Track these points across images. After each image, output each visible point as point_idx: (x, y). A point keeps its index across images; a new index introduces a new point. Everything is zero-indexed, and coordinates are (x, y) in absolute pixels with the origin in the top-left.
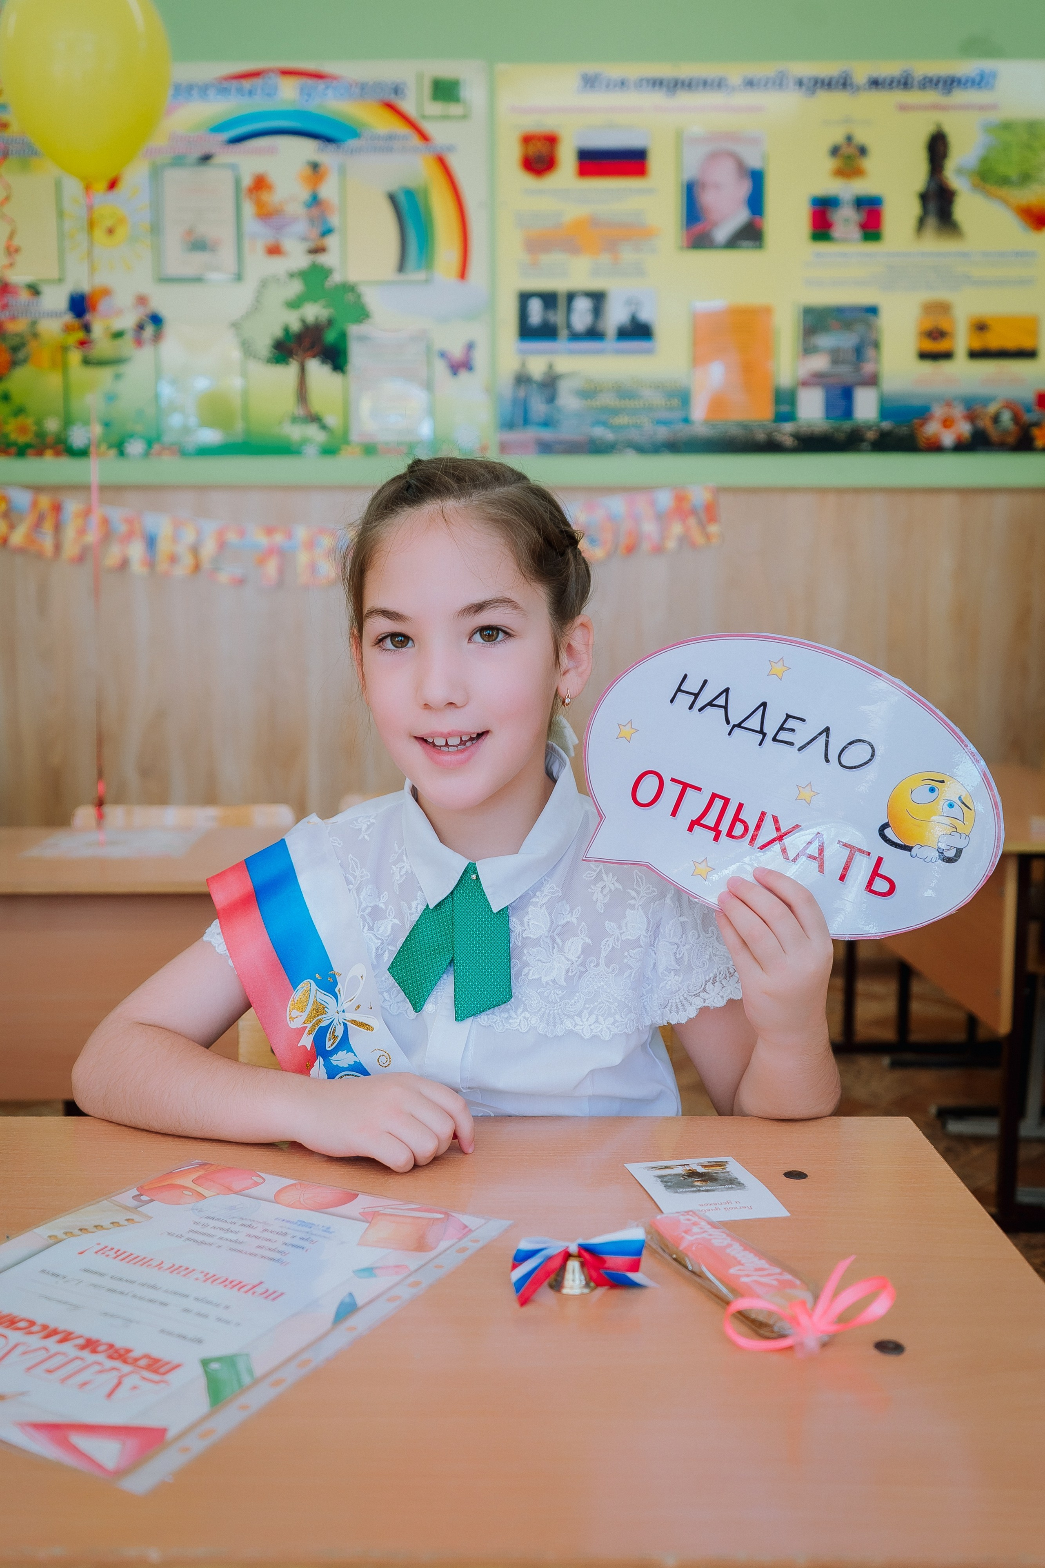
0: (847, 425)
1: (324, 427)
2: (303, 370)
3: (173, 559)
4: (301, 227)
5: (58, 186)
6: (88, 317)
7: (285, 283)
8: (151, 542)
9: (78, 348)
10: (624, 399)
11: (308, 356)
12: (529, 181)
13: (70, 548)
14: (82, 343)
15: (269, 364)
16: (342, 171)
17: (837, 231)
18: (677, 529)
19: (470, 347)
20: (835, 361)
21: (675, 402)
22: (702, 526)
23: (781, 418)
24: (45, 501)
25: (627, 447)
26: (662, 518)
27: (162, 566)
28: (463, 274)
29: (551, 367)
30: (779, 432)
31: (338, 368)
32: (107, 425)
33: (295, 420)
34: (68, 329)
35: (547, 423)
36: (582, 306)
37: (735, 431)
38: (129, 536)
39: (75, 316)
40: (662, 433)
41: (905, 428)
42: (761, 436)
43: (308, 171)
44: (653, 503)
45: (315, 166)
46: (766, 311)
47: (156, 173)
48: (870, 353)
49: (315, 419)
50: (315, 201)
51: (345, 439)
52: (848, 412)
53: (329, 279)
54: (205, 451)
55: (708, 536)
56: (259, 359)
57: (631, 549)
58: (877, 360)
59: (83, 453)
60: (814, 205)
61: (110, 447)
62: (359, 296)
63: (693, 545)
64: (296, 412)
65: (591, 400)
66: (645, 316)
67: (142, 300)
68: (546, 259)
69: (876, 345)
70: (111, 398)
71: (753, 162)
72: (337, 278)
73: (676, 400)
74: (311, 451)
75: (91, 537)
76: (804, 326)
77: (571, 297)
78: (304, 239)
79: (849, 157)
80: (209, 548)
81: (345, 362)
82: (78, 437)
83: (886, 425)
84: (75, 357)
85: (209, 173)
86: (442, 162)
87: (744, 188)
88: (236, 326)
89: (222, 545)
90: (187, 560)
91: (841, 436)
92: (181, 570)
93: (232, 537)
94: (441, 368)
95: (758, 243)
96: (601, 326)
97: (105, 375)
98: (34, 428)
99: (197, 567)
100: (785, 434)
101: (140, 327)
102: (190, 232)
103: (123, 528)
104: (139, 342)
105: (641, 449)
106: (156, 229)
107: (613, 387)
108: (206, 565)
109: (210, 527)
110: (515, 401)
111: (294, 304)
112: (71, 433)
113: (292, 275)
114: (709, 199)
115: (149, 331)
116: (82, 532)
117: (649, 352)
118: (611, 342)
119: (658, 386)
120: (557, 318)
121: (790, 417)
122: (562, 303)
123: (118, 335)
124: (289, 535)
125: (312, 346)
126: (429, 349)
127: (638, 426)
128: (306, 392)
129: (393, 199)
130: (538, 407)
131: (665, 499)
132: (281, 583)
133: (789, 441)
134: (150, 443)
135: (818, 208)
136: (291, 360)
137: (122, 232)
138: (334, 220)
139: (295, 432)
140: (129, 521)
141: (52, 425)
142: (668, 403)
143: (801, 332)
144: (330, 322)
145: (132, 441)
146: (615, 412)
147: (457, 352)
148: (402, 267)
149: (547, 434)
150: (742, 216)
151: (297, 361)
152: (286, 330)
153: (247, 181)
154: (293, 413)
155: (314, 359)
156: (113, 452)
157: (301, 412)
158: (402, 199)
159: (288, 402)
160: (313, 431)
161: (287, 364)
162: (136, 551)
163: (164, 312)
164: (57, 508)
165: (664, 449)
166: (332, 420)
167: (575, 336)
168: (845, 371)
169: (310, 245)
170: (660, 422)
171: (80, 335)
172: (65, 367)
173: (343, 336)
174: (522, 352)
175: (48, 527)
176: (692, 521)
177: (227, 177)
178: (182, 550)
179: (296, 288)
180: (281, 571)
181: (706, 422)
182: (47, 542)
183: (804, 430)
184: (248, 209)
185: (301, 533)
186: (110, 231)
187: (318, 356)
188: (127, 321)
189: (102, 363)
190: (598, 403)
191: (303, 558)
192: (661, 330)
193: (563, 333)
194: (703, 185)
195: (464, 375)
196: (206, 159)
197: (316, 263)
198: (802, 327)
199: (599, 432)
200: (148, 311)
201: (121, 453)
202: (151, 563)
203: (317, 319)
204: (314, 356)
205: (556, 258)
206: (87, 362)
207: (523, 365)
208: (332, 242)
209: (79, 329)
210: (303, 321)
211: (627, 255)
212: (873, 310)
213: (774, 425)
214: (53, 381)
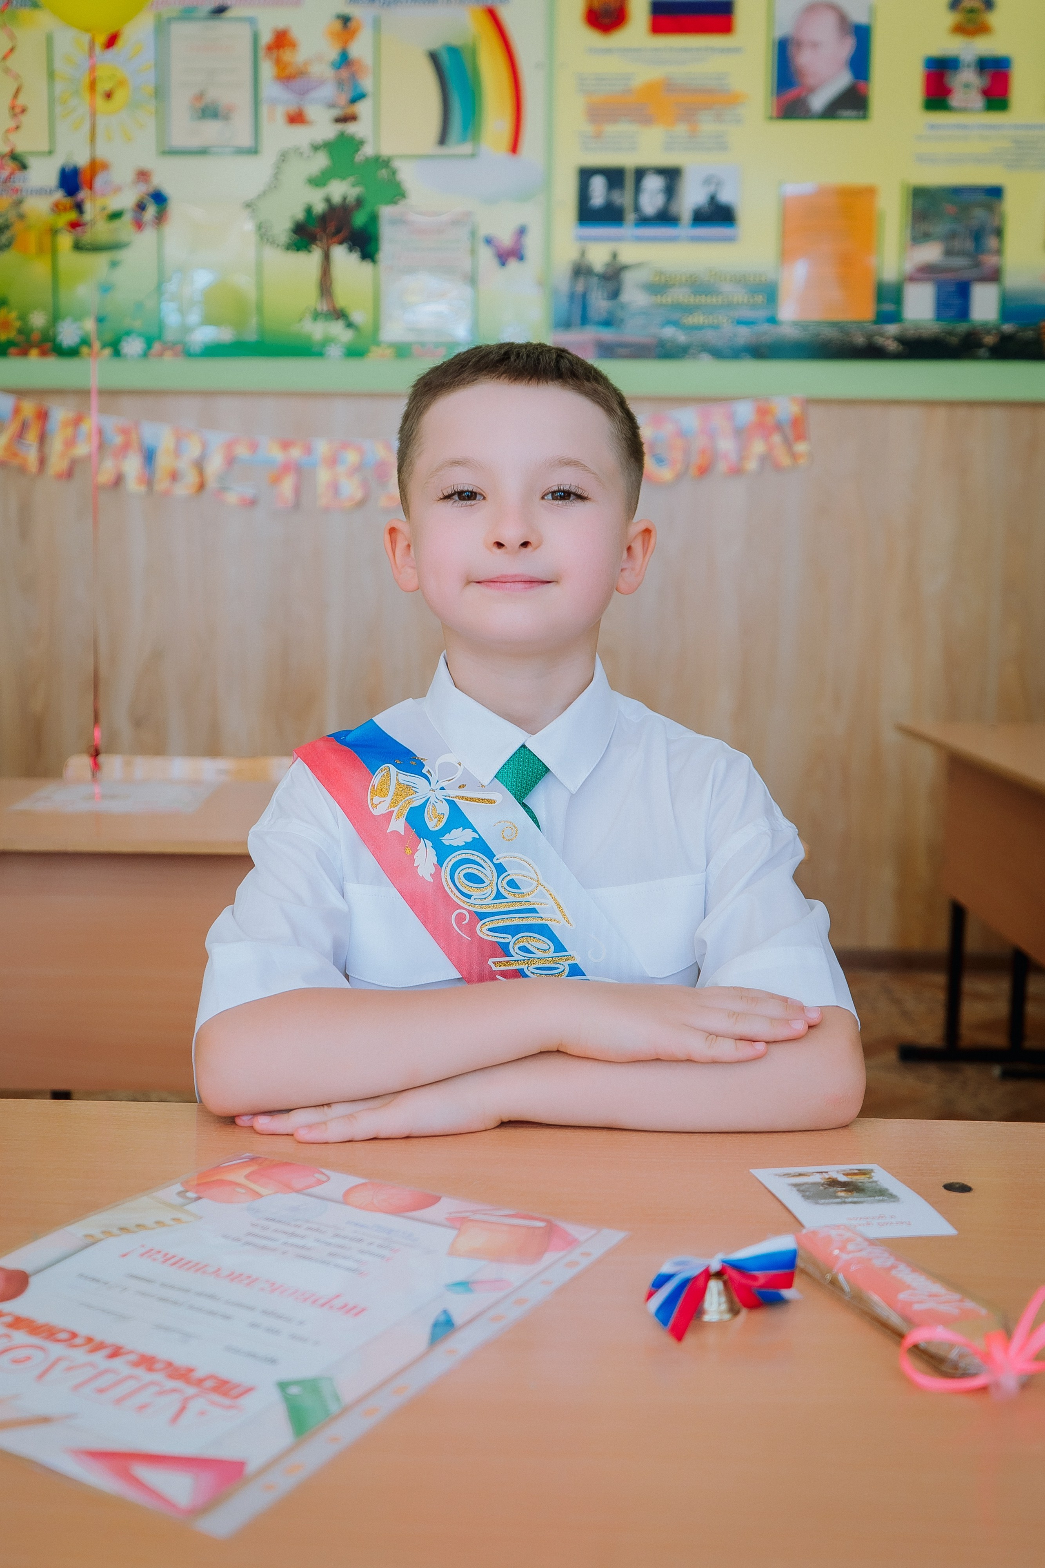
0: (962, 327)
1: (350, 325)
2: (327, 258)
3: (174, 476)
4: (328, 91)
5: (49, 40)
6: (83, 194)
7: (308, 157)
8: (149, 457)
9: (70, 232)
10: (700, 295)
11: (332, 243)
12: (594, 38)
13: (57, 463)
14: (74, 225)
15: (289, 252)
16: (377, 25)
17: (955, 100)
18: (758, 447)
19: (522, 232)
20: (949, 253)
21: (760, 299)
22: (788, 444)
23: (883, 318)
24: (29, 408)
25: (702, 351)
26: (742, 434)
27: (162, 483)
28: (514, 148)
29: (615, 256)
30: (882, 335)
31: (369, 257)
32: (100, 320)
33: (316, 316)
34: (57, 208)
35: (608, 322)
36: (653, 184)
37: (829, 333)
38: (125, 447)
39: (66, 194)
40: (744, 334)
41: (1032, 332)
42: (860, 340)
43: (338, 25)
44: (731, 417)
45: (345, 20)
46: (868, 193)
47: (161, 28)
48: (992, 242)
49: (339, 314)
50: (345, 61)
51: (374, 338)
52: (964, 313)
53: (359, 152)
54: (214, 351)
55: (794, 456)
56: (278, 245)
57: (704, 470)
58: (999, 252)
59: (72, 353)
60: (928, 67)
61: (104, 346)
62: (394, 173)
63: (777, 467)
64: (319, 308)
65: (662, 296)
66: (725, 197)
67: (143, 175)
68: (611, 129)
69: (999, 233)
70: (106, 288)
71: (858, 16)
72: (368, 150)
73: (761, 297)
74: (334, 351)
75: (82, 449)
76: (914, 209)
77: (640, 174)
78: (332, 106)
79: (972, 11)
80: (215, 464)
81: (377, 250)
82: (68, 335)
83: (1008, 328)
84: (65, 241)
85: (222, 28)
86: (492, 14)
87: (847, 47)
88: (249, 205)
89: (230, 460)
90: (191, 478)
91: (954, 340)
92: (183, 489)
93: (242, 451)
94: (486, 255)
95: (861, 113)
96: (674, 209)
97: (101, 260)
98: (18, 324)
99: (201, 486)
100: (888, 338)
101: (141, 207)
102: (200, 96)
103: (118, 440)
104: (139, 225)
105: (718, 354)
106: (160, 93)
107: (687, 281)
108: (212, 483)
109: (217, 440)
110: (572, 296)
111: (317, 182)
112: (60, 330)
113: (316, 148)
114: (805, 59)
115: (151, 211)
116: (70, 443)
117: (731, 239)
118: (685, 229)
119: (740, 280)
120: (624, 198)
121: (895, 317)
122: (629, 181)
123: (115, 216)
124: (308, 450)
125: (338, 231)
126: (473, 234)
127: (715, 327)
128: (331, 283)
129: (434, 57)
130: (599, 303)
131: (745, 412)
132: (297, 505)
133: (892, 346)
134: (149, 342)
135: (932, 70)
136: (314, 246)
137: (120, 96)
138: (367, 83)
139: (317, 330)
140: (125, 432)
141: (38, 320)
142: (751, 300)
143: (910, 218)
144: (359, 202)
145: (130, 339)
146: (689, 309)
147: (506, 239)
148: (443, 139)
149: (608, 335)
150: (843, 80)
151: (320, 247)
152: (309, 210)
153: (266, 38)
154: (316, 309)
155: (340, 245)
156: (107, 351)
157: (324, 307)
158: (445, 59)
159: (310, 296)
160: (337, 329)
161: (309, 251)
162: (132, 466)
163: (168, 190)
164: (43, 416)
165: (744, 354)
166: (358, 316)
167: (644, 221)
168: (960, 262)
169: (336, 113)
170: (740, 322)
171: (72, 216)
172: (54, 252)
173: (374, 218)
174: (582, 239)
175: (32, 437)
176: (777, 439)
177: (244, 32)
178: (184, 464)
179: (321, 161)
180: (298, 491)
181: (795, 324)
182: (32, 456)
183: (911, 333)
184: (267, 69)
185: (322, 447)
186: (108, 95)
187: (346, 242)
188: (126, 200)
189: (96, 248)
190: (669, 300)
191: (323, 476)
192: (743, 214)
193: (630, 217)
194: (799, 44)
195: (513, 265)
196: (220, 10)
197: (346, 133)
198: (910, 213)
199: (669, 332)
200: (151, 190)
201: (117, 353)
202: (149, 481)
203: (345, 199)
204: (341, 243)
205: (624, 128)
206: (78, 247)
207: (583, 254)
208: (363, 108)
209: (71, 208)
210: (328, 200)
211: (708, 126)
212: (996, 192)
213: (876, 327)
214: (40, 269)
